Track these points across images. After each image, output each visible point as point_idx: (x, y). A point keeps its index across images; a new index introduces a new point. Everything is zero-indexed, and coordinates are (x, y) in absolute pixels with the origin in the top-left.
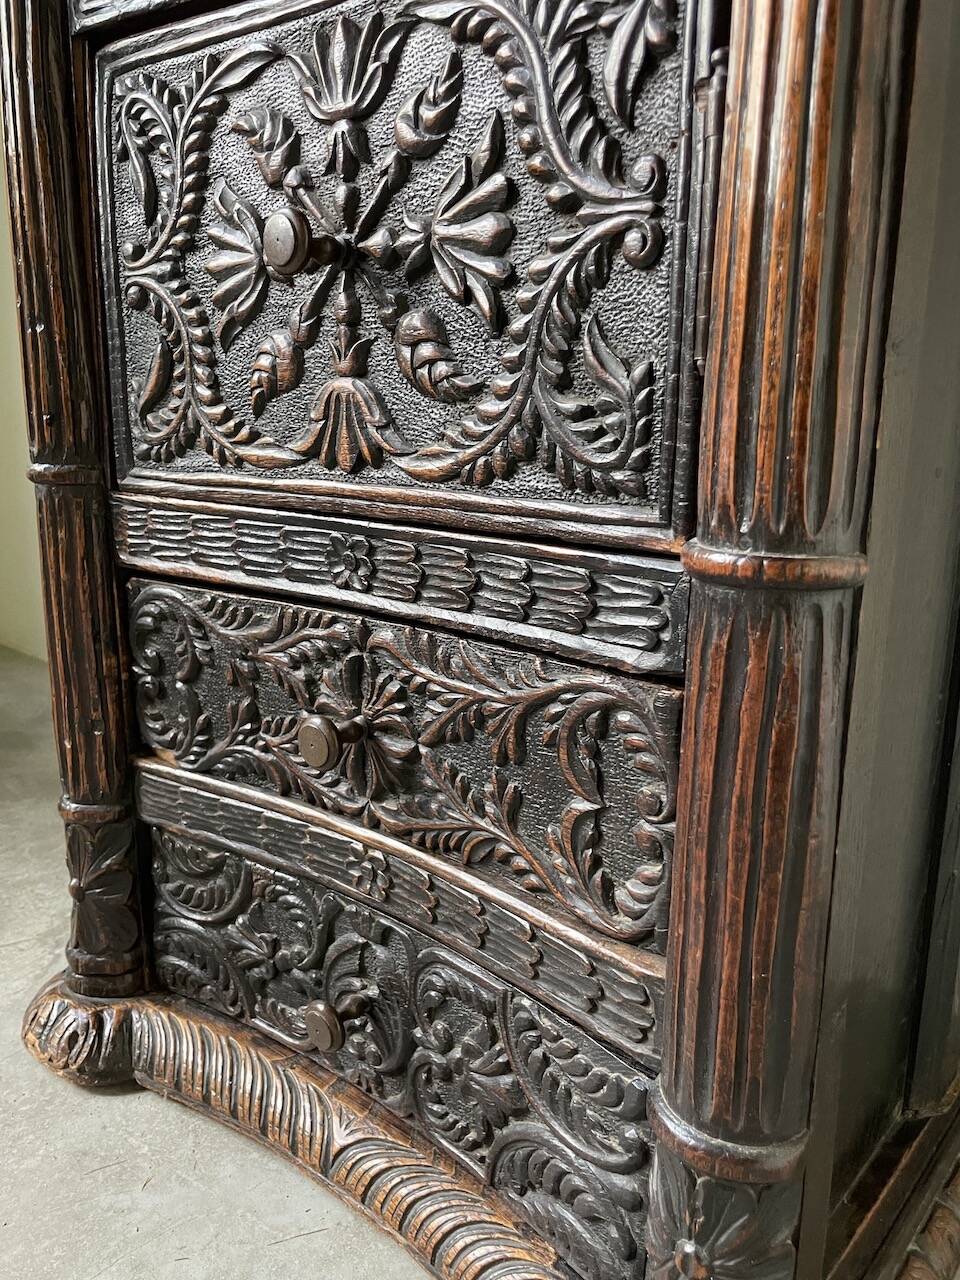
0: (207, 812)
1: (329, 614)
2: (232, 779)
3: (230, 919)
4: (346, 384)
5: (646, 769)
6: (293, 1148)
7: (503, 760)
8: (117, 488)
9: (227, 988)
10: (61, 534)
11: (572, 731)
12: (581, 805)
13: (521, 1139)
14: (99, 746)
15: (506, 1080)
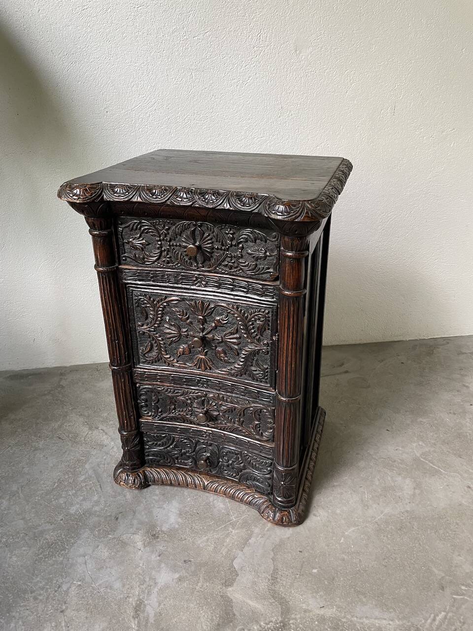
0: (160, 428)
1: (197, 391)
2: (169, 421)
3: (169, 446)
4: (203, 357)
5: (269, 418)
6: (196, 487)
7: (240, 415)
8: (134, 368)
9: (167, 460)
10: (123, 380)
11: (255, 413)
12: (257, 422)
13: (247, 473)
14: (133, 420)
15: (242, 465)
